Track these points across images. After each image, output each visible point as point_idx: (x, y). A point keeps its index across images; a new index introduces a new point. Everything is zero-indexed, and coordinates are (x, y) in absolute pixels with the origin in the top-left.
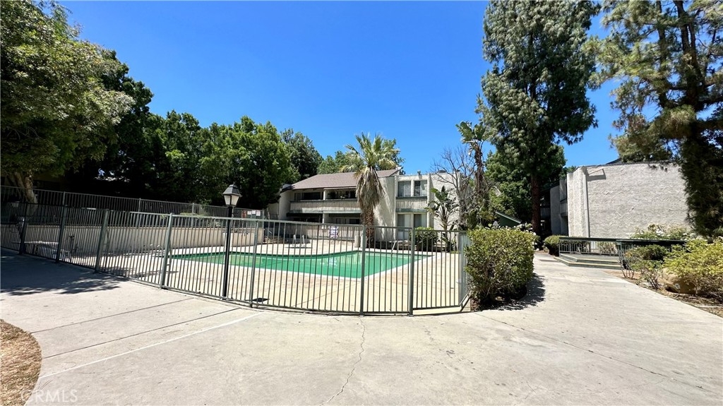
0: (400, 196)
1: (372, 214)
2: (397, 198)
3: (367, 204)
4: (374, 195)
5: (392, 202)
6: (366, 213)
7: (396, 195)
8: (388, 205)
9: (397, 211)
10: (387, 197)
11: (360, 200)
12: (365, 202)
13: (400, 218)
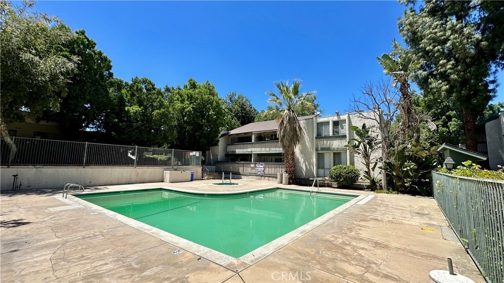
0: (319, 136)
1: (293, 154)
2: (316, 138)
3: (288, 143)
4: (294, 136)
5: (312, 141)
6: (287, 152)
7: (315, 135)
8: (308, 144)
9: (317, 150)
10: (307, 138)
11: (282, 141)
12: (286, 143)
13: (320, 157)
